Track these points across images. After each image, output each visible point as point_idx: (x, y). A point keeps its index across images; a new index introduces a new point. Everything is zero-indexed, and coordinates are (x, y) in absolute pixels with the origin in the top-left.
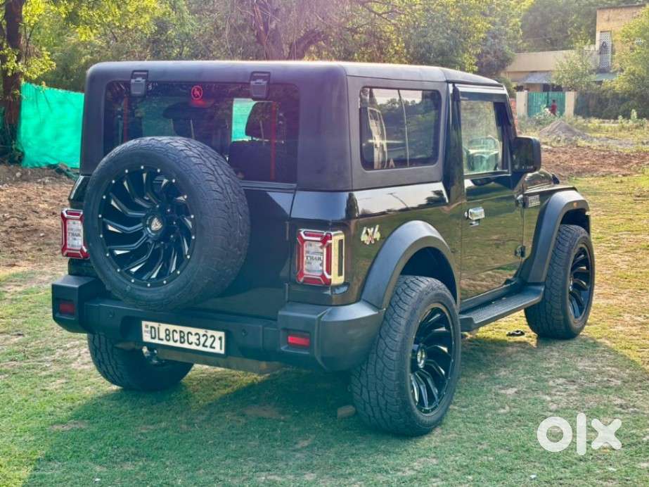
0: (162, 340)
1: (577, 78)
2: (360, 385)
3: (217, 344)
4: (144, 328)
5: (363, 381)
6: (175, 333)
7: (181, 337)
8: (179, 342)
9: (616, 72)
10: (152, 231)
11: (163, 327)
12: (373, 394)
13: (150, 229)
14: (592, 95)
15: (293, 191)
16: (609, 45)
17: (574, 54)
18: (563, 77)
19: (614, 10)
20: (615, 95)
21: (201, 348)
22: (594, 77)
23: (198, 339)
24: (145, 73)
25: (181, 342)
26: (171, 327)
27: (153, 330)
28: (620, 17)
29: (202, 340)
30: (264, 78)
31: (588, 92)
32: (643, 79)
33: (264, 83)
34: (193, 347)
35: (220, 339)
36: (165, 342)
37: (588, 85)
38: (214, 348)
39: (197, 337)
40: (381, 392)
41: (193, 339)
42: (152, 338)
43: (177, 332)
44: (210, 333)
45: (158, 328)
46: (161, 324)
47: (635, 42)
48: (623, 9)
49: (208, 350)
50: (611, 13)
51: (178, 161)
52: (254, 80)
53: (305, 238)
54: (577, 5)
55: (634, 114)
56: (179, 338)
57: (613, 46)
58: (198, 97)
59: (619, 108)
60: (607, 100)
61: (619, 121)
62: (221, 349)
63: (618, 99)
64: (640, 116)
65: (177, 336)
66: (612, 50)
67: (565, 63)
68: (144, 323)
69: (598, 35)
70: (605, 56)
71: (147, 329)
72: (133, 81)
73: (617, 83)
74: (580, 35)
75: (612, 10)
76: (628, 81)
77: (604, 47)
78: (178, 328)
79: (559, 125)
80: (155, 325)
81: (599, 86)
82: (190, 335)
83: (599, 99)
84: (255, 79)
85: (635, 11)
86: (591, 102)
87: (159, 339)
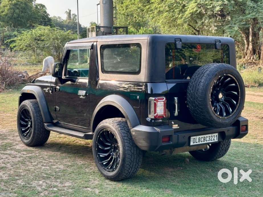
38: (214, 140)
41: (208, 139)
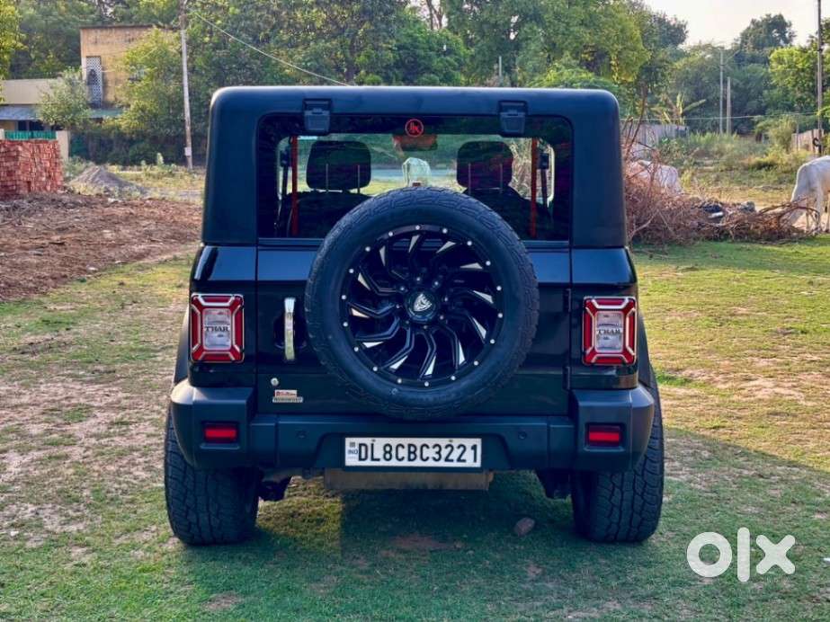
0: (378, 460)
1: (69, 114)
2: (611, 485)
3: (469, 455)
4: (348, 448)
5: (617, 480)
6: (400, 449)
7: (410, 453)
8: (406, 459)
9: (123, 106)
10: (417, 313)
11: (380, 443)
12: (628, 495)
13: (413, 310)
14: (91, 136)
15: (568, 250)
16: (99, 73)
17: (61, 84)
18: (52, 113)
19: (101, 31)
20: (121, 135)
21: (442, 464)
22: (91, 113)
23: (439, 453)
24: (326, 103)
25: (410, 460)
26: (394, 441)
27: (363, 448)
28: (109, 39)
29: (445, 453)
30: (519, 109)
31: (86, 132)
32: (155, 116)
33: (522, 115)
34: (431, 463)
35: (474, 448)
36: (383, 463)
37: (85, 122)
39: (437, 449)
40: (639, 490)
42: (360, 459)
43: (403, 447)
44: (456, 442)
45: (372, 445)
46: (377, 439)
47: (143, 71)
48: (114, 30)
49: (455, 464)
50: (98, 34)
51: (479, 217)
52: (506, 111)
53: (598, 306)
54: (44, 22)
55: (160, 158)
56: (406, 455)
57: (103, 74)
58: (416, 133)
59: (127, 152)
60: (111, 142)
61: (143, 168)
62: (475, 460)
63: (124, 140)
64: (167, 161)
65: (403, 453)
66: (103, 80)
67: (52, 95)
68: (348, 441)
69: (84, 60)
70: (94, 87)
71: (352, 449)
72: (308, 113)
73: (124, 121)
74: (48, 59)
75: (99, 31)
76: (139, 118)
77: (92, 75)
78: (406, 441)
79: (98, 173)
80: (368, 441)
81: (98, 124)
82: (424, 448)
83: (101, 140)
84: (506, 109)
85: (128, 33)
86: (90, 143)
87: (373, 459)
